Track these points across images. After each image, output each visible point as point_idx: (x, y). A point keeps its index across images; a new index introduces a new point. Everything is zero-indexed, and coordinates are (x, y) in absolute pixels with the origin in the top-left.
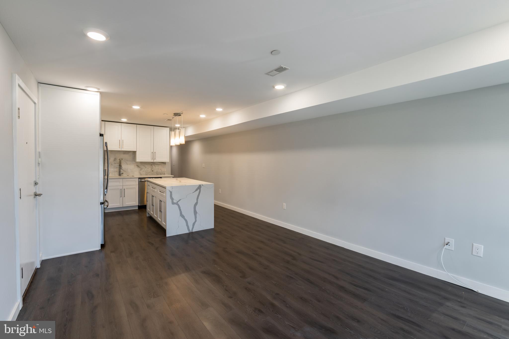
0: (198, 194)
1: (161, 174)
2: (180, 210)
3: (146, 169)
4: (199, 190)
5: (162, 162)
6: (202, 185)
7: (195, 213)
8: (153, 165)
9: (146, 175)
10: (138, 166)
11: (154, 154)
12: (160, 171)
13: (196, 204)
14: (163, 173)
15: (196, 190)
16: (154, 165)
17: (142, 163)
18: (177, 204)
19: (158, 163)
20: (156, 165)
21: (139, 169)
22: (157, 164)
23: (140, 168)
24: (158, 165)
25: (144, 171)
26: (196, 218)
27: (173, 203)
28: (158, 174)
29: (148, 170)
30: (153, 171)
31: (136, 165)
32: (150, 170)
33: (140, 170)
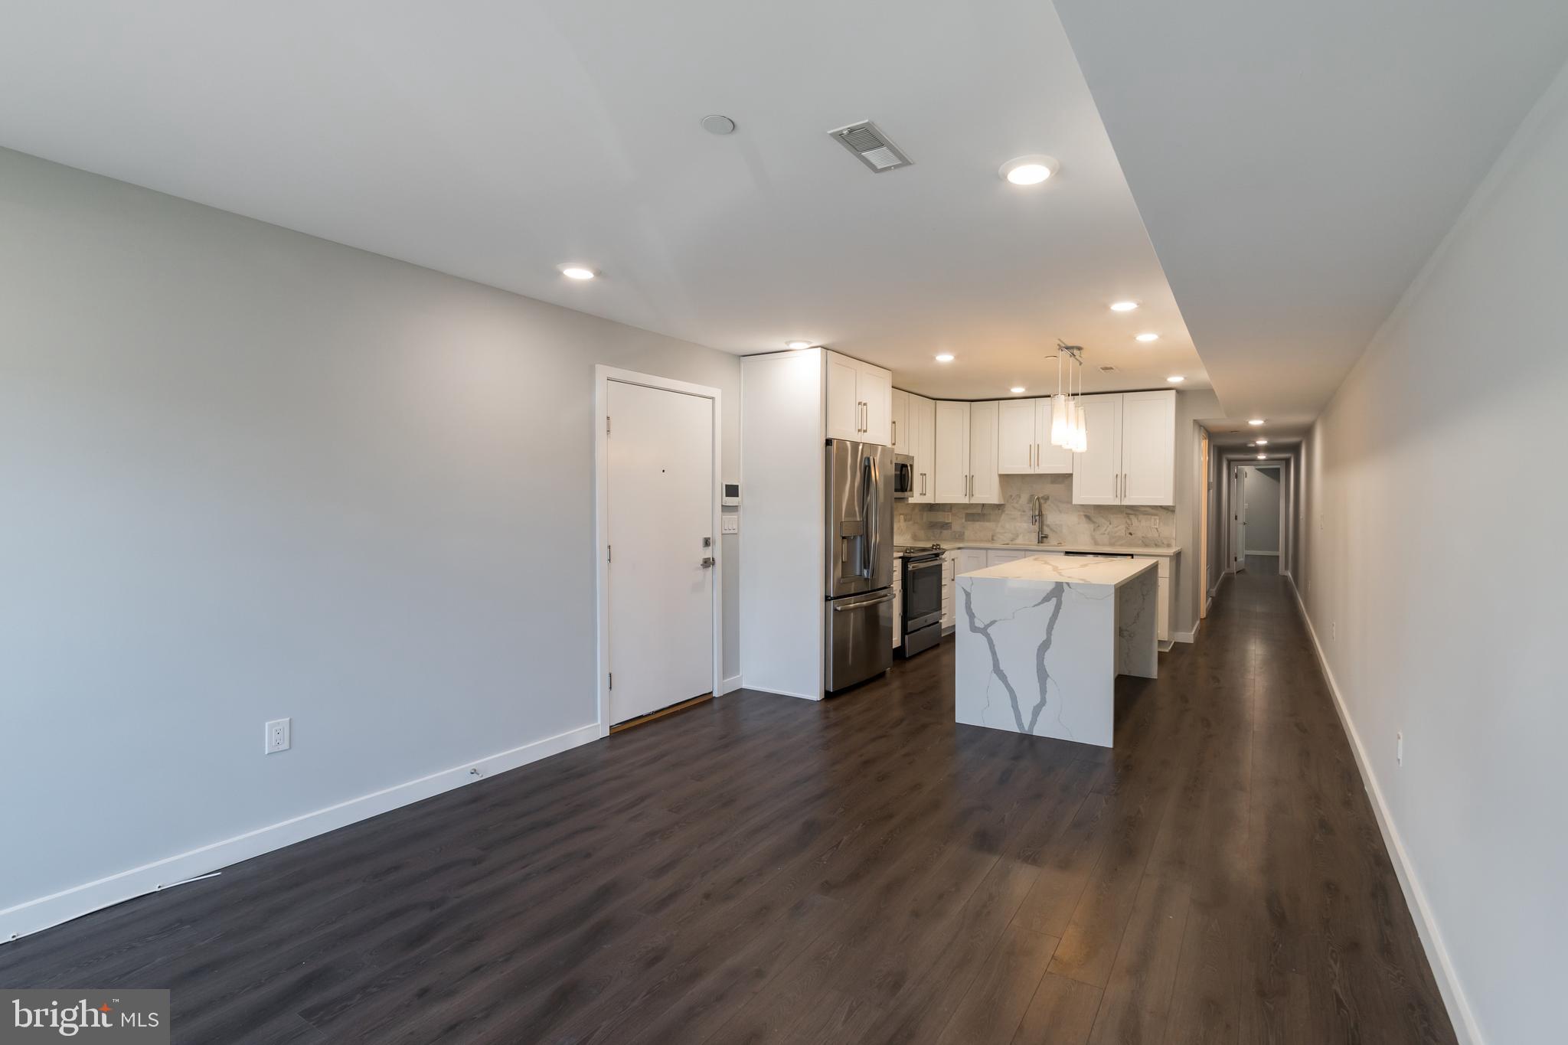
0: (1053, 615)
1: (1156, 545)
2: (994, 653)
3: (1111, 526)
4: (1054, 600)
5: (1161, 507)
6: (1068, 584)
7: (1042, 675)
8: (1132, 517)
9: (1112, 544)
10: (1088, 517)
11: (1121, 481)
12: (1156, 535)
13: (1045, 646)
14: (1165, 542)
15: (1047, 599)
16: (1135, 515)
17: (1101, 509)
18: (984, 631)
19: (1147, 509)
20: (1141, 517)
21: (1092, 526)
22: (1145, 513)
23: (1094, 522)
24: (1149, 517)
25: (1106, 532)
26: (1043, 691)
27: (974, 629)
28: (1146, 545)
29: (1116, 529)
30: (1131, 534)
31: (1082, 513)
32: (1123, 531)
33: (1094, 530)
